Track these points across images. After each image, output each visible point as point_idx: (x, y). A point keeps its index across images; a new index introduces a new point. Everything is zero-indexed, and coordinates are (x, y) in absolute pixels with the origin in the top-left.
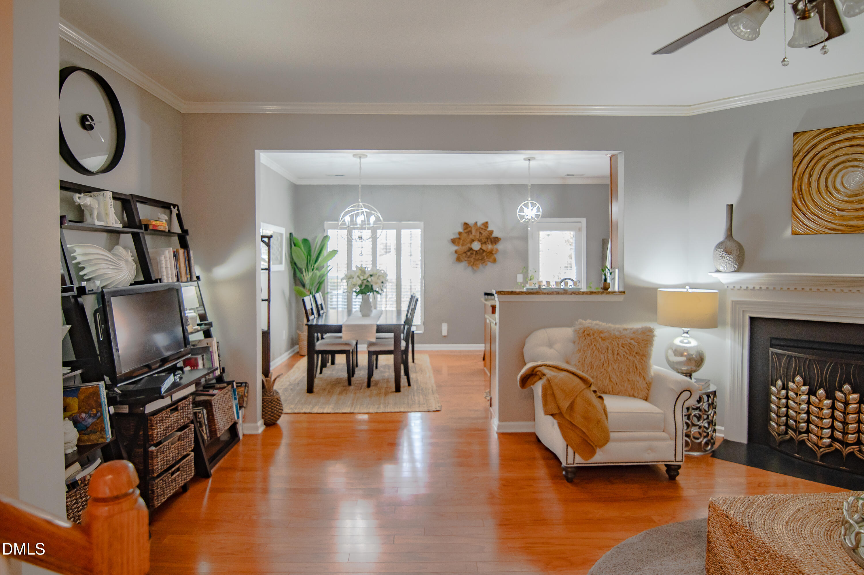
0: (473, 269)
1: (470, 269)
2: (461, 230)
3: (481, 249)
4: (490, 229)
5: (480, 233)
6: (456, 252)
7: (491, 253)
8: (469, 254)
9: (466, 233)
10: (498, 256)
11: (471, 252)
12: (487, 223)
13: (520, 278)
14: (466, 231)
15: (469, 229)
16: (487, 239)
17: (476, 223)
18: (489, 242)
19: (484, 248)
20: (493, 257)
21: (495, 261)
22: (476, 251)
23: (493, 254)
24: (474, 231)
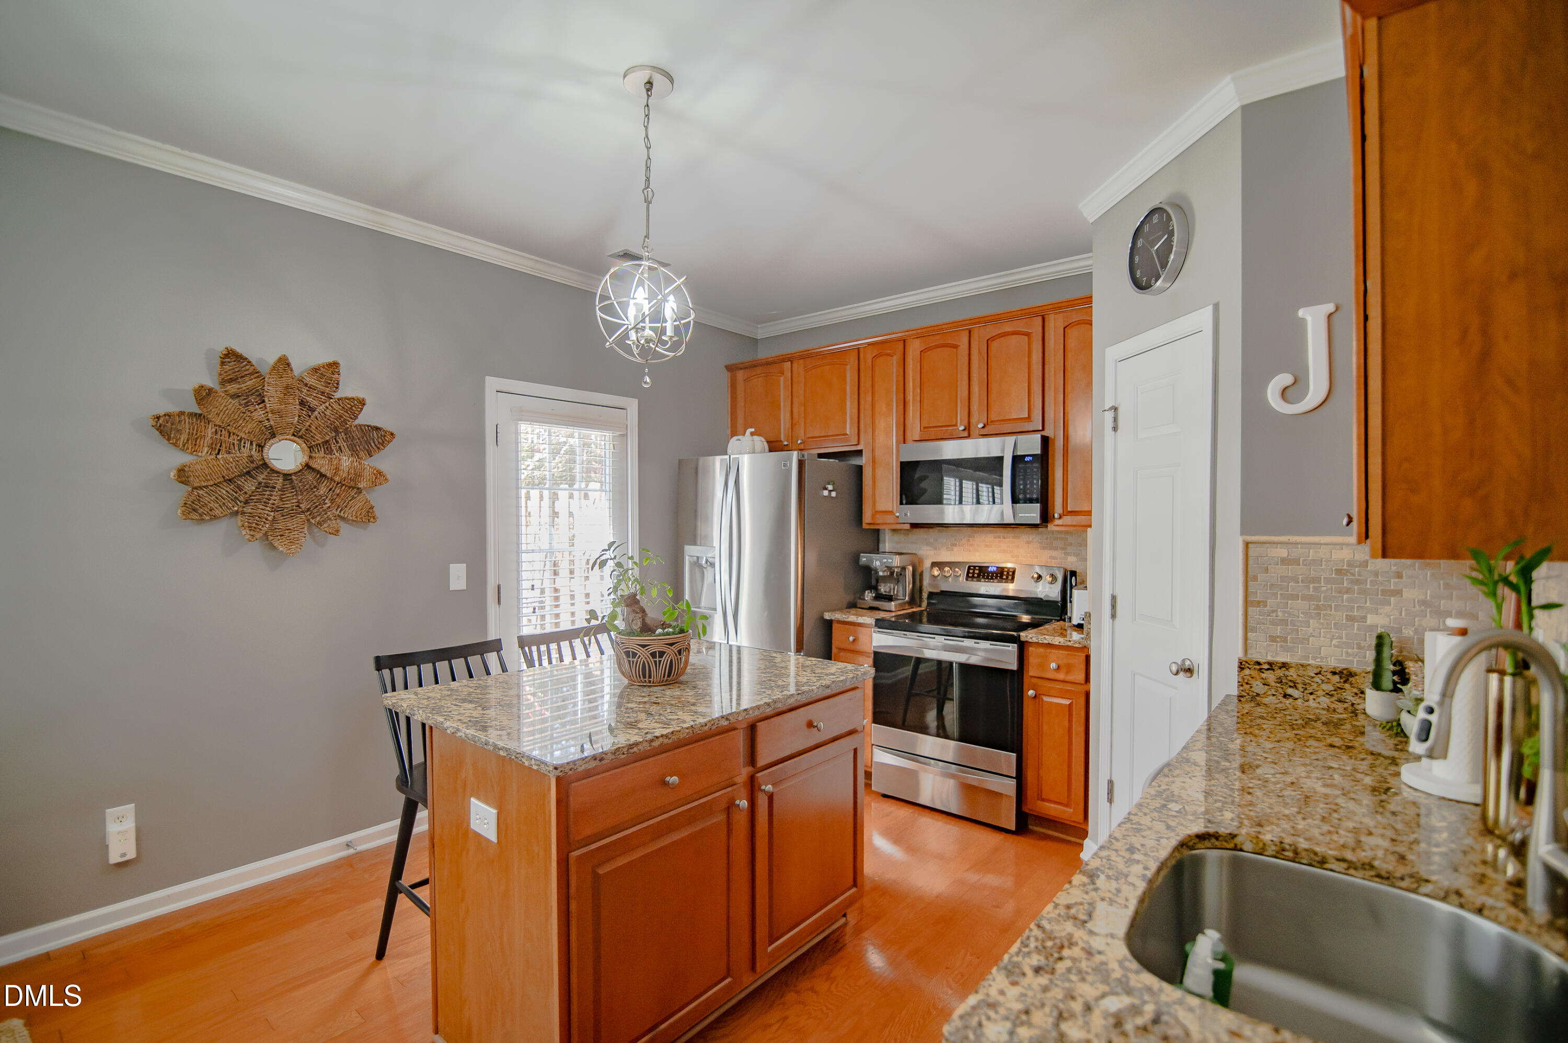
0: (274, 548)
1: (254, 551)
2: (210, 381)
3: (308, 466)
4: (348, 389)
5: (302, 403)
6: (183, 475)
7: (352, 485)
8: (250, 486)
9: (235, 396)
10: (378, 498)
11: (261, 478)
12: (334, 366)
13: (458, 576)
14: (232, 388)
15: (250, 383)
16: (336, 430)
17: (284, 363)
18: (342, 443)
19: (322, 463)
20: (358, 504)
21: (369, 516)
22: (287, 476)
23: (359, 491)
24: (272, 393)
